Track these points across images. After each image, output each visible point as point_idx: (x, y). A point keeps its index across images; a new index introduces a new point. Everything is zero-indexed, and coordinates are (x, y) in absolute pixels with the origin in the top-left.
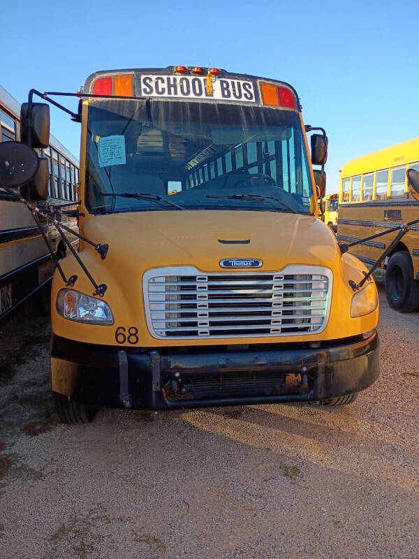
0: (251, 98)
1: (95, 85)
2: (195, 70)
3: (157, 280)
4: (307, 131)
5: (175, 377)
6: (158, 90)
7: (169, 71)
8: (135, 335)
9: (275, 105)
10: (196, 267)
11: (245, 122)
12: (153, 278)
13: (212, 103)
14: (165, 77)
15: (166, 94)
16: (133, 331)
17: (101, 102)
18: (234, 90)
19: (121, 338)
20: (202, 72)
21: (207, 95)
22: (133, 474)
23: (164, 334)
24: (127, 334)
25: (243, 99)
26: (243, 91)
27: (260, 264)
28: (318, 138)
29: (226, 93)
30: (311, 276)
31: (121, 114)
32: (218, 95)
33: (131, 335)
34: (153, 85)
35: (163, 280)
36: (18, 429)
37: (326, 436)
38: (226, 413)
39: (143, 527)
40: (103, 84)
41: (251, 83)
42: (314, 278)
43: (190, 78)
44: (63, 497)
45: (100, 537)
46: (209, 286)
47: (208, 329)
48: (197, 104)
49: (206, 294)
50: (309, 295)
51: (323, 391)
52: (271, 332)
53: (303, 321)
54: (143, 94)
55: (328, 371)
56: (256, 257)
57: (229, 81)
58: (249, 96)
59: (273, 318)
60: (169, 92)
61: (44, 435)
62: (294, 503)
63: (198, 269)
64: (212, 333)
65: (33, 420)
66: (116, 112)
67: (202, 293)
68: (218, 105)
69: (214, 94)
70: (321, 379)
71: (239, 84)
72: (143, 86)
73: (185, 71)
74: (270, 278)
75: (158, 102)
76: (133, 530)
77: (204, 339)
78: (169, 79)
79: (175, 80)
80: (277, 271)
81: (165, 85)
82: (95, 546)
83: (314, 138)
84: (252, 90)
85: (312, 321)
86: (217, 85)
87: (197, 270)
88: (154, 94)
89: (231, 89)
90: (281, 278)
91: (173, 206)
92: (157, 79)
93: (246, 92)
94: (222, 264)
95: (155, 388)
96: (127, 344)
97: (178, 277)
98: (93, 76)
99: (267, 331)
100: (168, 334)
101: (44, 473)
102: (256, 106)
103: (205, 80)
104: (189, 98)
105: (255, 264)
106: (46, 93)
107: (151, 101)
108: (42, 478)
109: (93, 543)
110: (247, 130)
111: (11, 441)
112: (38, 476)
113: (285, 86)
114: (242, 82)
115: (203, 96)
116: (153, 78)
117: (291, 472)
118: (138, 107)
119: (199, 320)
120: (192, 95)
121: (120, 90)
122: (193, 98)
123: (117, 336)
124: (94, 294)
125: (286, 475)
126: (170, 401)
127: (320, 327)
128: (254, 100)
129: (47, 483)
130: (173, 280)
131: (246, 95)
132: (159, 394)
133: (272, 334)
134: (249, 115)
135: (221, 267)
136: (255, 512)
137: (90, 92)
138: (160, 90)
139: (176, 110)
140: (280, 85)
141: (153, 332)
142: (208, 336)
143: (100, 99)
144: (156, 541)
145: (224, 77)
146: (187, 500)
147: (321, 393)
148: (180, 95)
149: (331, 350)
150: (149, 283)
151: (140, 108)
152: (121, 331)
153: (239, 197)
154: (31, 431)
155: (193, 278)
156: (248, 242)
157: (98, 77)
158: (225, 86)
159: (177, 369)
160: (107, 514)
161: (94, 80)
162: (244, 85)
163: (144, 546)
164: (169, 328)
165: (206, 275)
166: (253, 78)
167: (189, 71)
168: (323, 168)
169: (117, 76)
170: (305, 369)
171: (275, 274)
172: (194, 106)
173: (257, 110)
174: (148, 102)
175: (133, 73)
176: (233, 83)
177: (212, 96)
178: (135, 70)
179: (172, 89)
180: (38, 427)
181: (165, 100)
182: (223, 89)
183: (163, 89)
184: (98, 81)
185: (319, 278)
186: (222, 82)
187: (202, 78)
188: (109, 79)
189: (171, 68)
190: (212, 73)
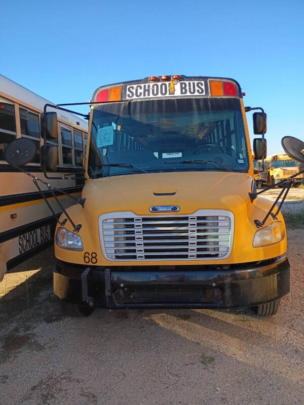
0: (202, 92)
1: (98, 95)
2: (163, 78)
3: (108, 221)
4: (246, 111)
5: (120, 287)
6: (137, 94)
7: (146, 80)
8: (95, 257)
9: (221, 95)
10: (133, 212)
11: (196, 109)
12: (106, 220)
13: (173, 99)
14: (142, 85)
15: (142, 96)
16: (94, 255)
17: (101, 106)
18: (190, 88)
19: (87, 260)
20: (168, 79)
21: (170, 94)
22: (98, 352)
23: (114, 257)
24: (90, 257)
25: (196, 93)
26: (197, 88)
27: (178, 209)
28: (258, 115)
29: (184, 91)
30: (218, 217)
31: (112, 113)
32: (178, 93)
33: (93, 257)
34: (134, 91)
35: (112, 221)
36: (42, 318)
37: (248, 337)
38: (180, 316)
39: (89, 387)
40: (103, 94)
41: (203, 82)
42: (220, 218)
43: (159, 84)
44: (50, 363)
45: (60, 390)
46: (143, 225)
47: (143, 254)
48: (162, 101)
49: (141, 230)
50: (217, 231)
51: (230, 302)
52: (189, 257)
53: (215, 249)
54: (127, 98)
55: (234, 286)
56: (175, 204)
57: (187, 83)
58: (200, 91)
59: (190, 247)
60: (144, 95)
61: (56, 323)
62: (199, 382)
63: (135, 213)
64: (146, 257)
65: (53, 313)
66: (109, 112)
67: (139, 230)
68: (177, 99)
69: (175, 93)
70: (228, 292)
71: (194, 84)
72: (128, 93)
73: (156, 79)
74: (187, 218)
75: (136, 102)
76: (82, 388)
77: (141, 262)
78: (145, 86)
79: (149, 86)
80: (192, 214)
81: (142, 91)
82: (55, 395)
83: (255, 115)
84: (203, 87)
85: (220, 250)
86: (178, 87)
87: (133, 214)
88: (135, 97)
89: (187, 88)
90: (195, 219)
91: (140, 171)
92: (137, 87)
93: (198, 89)
94: (151, 210)
95: (107, 293)
96: (90, 264)
97: (124, 219)
98: (98, 89)
99: (186, 256)
100: (117, 257)
101: (45, 347)
102: (205, 97)
103: (169, 84)
104: (158, 97)
105: (174, 209)
106: (58, 105)
107: (132, 102)
108: (43, 350)
109: (55, 393)
110: (197, 115)
111: (35, 325)
112: (41, 348)
113: (229, 81)
114: (196, 82)
115: (168, 95)
116: (135, 86)
117: (207, 360)
118: (123, 107)
119: (137, 248)
120: (160, 95)
121: (113, 97)
122: (160, 97)
123: (85, 258)
124: (74, 231)
125: (203, 362)
126: (118, 303)
127: (226, 254)
128: (204, 94)
129: (44, 354)
130: (120, 221)
131: (198, 91)
132: (110, 297)
133: (190, 259)
134: (200, 104)
135: (150, 211)
136: (168, 386)
137: (95, 101)
138: (139, 94)
139: (148, 106)
140: (225, 81)
141: (106, 256)
142: (144, 260)
143: (100, 104)
144: (94, 396)
145: (184, 80)
146: (125, 373)
147: (229, 303)
148: (151, 96)
149: (238, 272)
150: (103, 223)
151: (124, 108)
152: (87, 255)
153: (188, 162)
154: (49, 320)
155: (132, 220)
156: (174, 194)
157: (101, 90)
158: (183, 86)
159: (123, 282)
160: (71, 376)
161: (98, 92)
162: (198, 84)
163: (85, 399)
164: (118, 253)
165: (141, 217)
166: (205, 79)
167: (159, 80)
168: (263, 136)
169: (112, 88)
170: (214, 285)
171: (190, 216)
172: (160, 102)
173: (205, 100)
174: (130, 103)
175: (122, 85)
176: (190, 84)
177: (174, 94)
178: (124, 83)
179: (147, 92)
180: (54, 318)
181: (141, 100)
182: (182, 88)
183: (141, 93)
184: (101, 92)
185: (223, 218)
186: (181, 84)
187: (167, 83)
188: (107, 91)
189: (147, 78)
190: (175, 79)
